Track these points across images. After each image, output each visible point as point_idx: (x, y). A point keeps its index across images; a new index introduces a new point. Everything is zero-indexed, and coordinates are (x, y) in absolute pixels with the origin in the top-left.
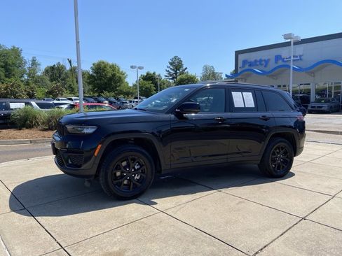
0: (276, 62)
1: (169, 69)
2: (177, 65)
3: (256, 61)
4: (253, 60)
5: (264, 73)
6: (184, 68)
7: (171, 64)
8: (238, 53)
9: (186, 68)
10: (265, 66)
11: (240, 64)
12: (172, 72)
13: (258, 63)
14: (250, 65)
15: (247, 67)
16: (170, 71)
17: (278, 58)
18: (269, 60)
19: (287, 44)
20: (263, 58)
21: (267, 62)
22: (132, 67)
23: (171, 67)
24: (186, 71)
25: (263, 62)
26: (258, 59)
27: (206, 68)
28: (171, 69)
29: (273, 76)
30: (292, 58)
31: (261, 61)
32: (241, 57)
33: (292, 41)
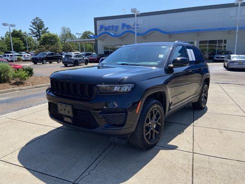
0: (123, 28)
1: (32, 28)
2: (39, 25)
3: (109, 27)
4: (107, 25)
5: (116, 36)
6: (46, 28)
7: (33, 23)
8: (96, 20)
9: (47, 28)
10: (116, 31)
11: (98, 28)
12: (35, 31)
13: (111, 28)
14: (105, 29)
15: (103, 31)
16: (34, 30)
17: (124, 25)
18: (118, 26)
19: (132, 16)
20: (114, 25)
21: (117, 27)
22: (4, 24)
23: (34, 27)
24: (47, 30)
25: (114, 28)
26: (111, 25)
27: (64, 29)
28: (34, 28)
29: (122, 38)
30: (136, 26)
31: (113, 26)
32: (99, 23)
33: (136, 14)
